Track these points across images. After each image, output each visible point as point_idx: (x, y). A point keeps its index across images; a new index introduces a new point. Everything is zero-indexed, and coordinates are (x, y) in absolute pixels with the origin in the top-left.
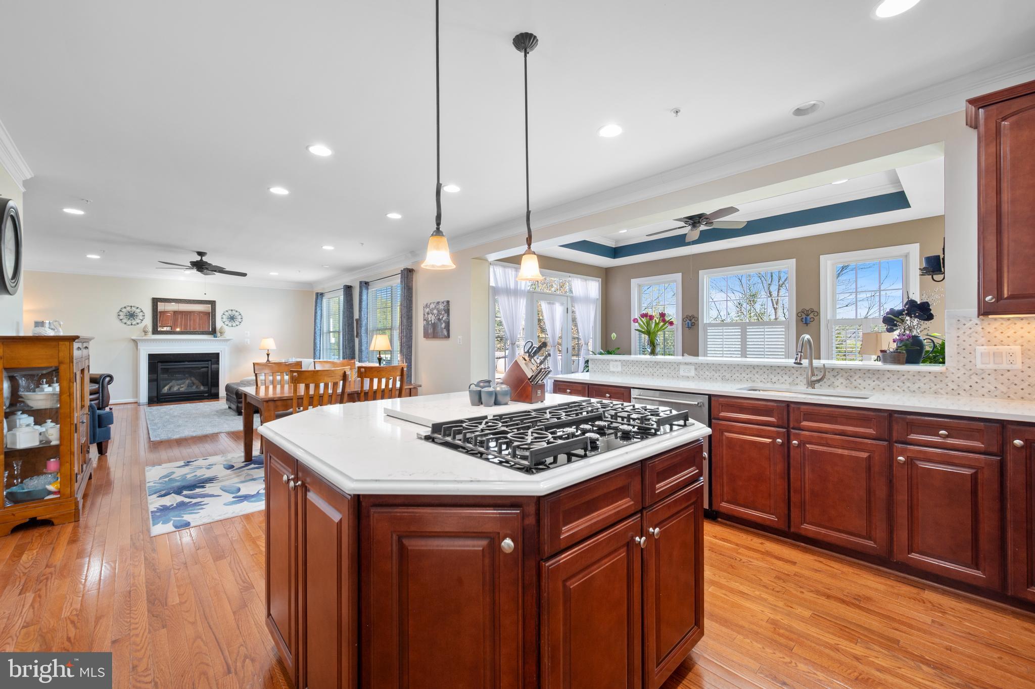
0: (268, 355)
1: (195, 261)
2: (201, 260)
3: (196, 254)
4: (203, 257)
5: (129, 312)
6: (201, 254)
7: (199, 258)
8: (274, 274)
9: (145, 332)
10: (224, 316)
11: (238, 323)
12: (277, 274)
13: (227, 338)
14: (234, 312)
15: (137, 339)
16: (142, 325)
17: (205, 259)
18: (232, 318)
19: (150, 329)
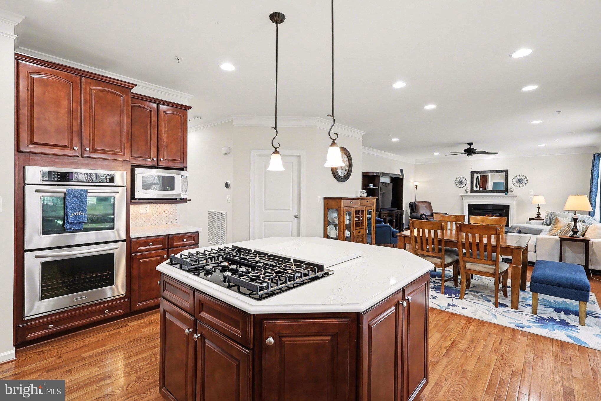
0: (539, 208)
1: (467, 149)
2: (470, 148)
3: (467, 144)
4: (471, 146)
5: (460, 180)
6: (470, 144)
7: (468, 147)
8: (542, 145)
9: (466, 191)
10: (514, 180)
11: (524, 184)
12: (544, 145)
13: (515, 195)
14: (521, 177)
15: (462, 195)
16: (465, 188)
17: (472, 147)
18: (520, 181)
19: (469, 189)
